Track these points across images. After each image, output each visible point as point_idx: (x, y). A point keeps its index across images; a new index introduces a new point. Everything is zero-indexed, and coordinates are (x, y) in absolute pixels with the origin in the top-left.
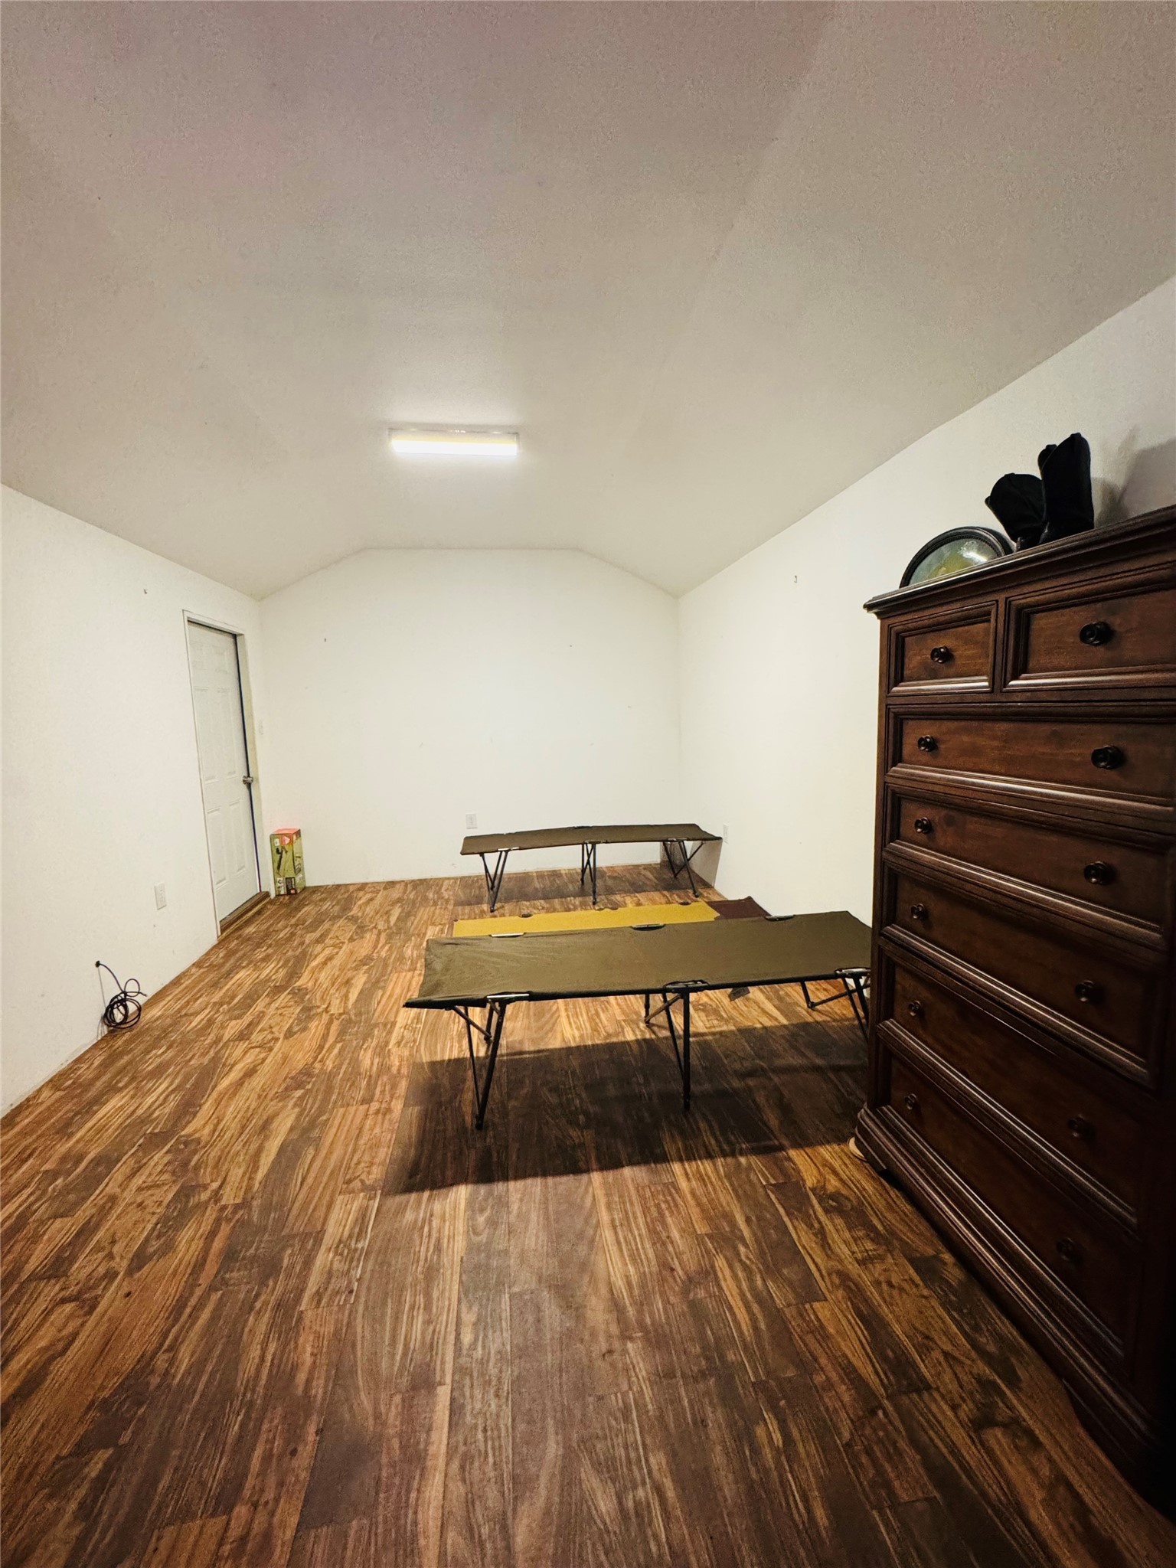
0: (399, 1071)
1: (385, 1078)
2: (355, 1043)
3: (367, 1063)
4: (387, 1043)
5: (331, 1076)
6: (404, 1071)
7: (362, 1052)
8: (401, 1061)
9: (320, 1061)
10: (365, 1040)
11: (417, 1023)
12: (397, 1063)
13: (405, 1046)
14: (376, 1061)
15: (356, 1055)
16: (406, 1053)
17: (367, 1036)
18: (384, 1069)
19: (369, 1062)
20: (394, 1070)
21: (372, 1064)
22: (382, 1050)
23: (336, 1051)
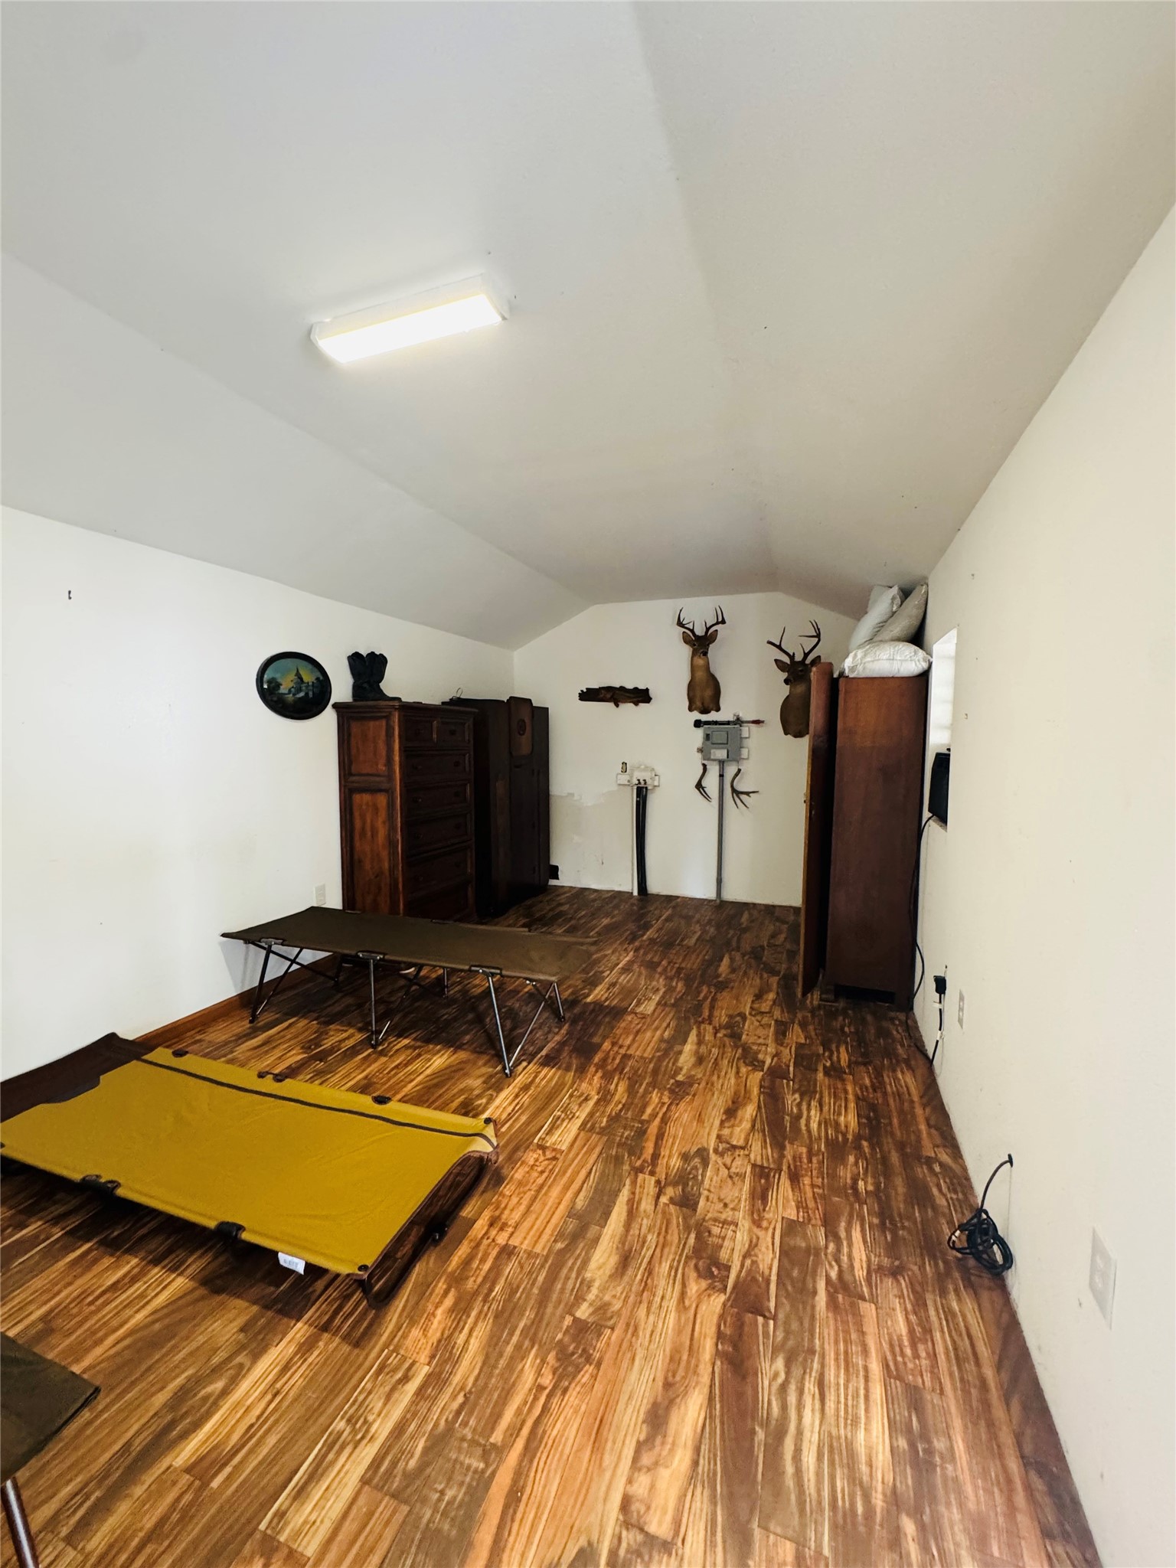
0: (596, 1072)
1: (609, 1067)
2: (629, 1115)
3: (622, 1088)
4: (598, 1102)
5: (653, 1085)
6: (592, 1069)
7: (624, 1101)
8: (592, 1079)
9: (664, 1103)
10: (618, 1115)
11: (559, 1118)
12: (596, 1078)
13: (582, 1094)
14: (613, 1087)
15: (630, 1101)
16: (584, 1085)
17: (614, 1119)
18: (608, 1077)
19: (619, 1088)
20: (599, 1074)
21: (617, 1085)
22: (605, 1097)
23: (649, 1110)
